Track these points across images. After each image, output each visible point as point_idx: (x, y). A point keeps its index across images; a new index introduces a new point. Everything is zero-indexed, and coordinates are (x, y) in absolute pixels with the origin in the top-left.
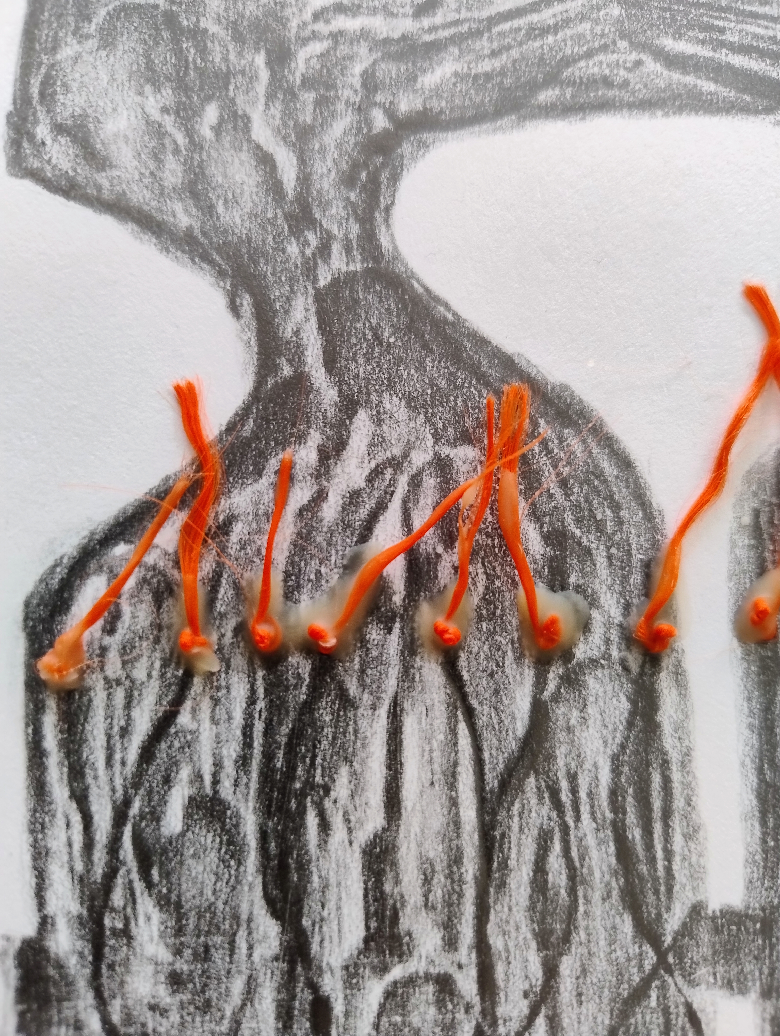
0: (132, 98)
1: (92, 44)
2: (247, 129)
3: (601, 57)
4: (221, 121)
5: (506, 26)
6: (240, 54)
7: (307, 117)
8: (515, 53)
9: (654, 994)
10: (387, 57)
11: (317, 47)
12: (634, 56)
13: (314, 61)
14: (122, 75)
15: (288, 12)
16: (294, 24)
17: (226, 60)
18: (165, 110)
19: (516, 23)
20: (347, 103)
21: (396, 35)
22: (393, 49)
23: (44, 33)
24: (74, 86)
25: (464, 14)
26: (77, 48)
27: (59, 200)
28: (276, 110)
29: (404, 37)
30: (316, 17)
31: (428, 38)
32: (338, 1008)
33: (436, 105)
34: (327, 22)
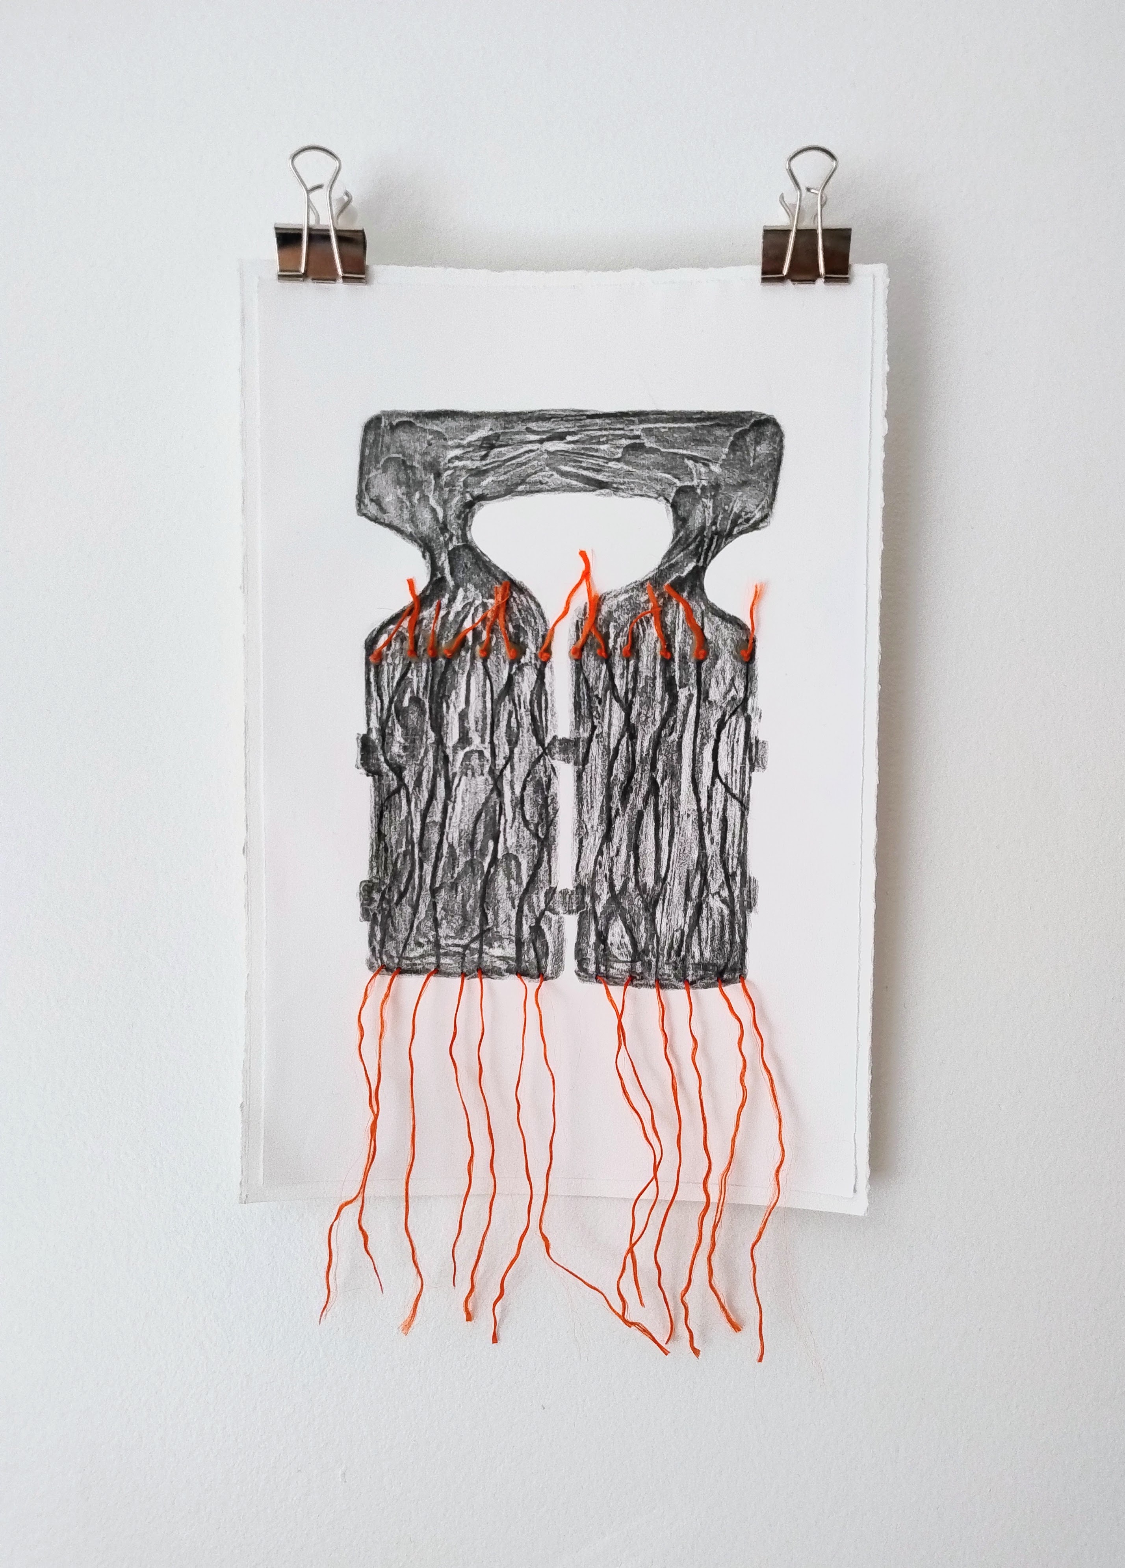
0: (393, 490)
1: (380, 471)
2: (428, 501)
3: (540, 474)
4: (420, 498)
5: (509, 463)
6: (426, 475)
7: (446, 497)
8: (512, 473)
9: (542, 761)
10: (471, 475)
11: (449, 472)
12: (551, 473)
13: (448, 477)
14: (390, 482)
15: (440, 459)
16: (442, 464)
17: (421, 477)
18: (403, 494)
19: (513, 462)
20: (459, 491)
21: (474, 467)
22: (474, 472)
23: (365, 468)
24: (376, 486)
25: (496, 459)
26: (376, 473)
27: (373, 523)
28: (437, 493)
29: (477, 468)
30: (449, 461)
31: (484, 468)
32: (451, 759)
33: (486, 492)
34: (453, 463)
